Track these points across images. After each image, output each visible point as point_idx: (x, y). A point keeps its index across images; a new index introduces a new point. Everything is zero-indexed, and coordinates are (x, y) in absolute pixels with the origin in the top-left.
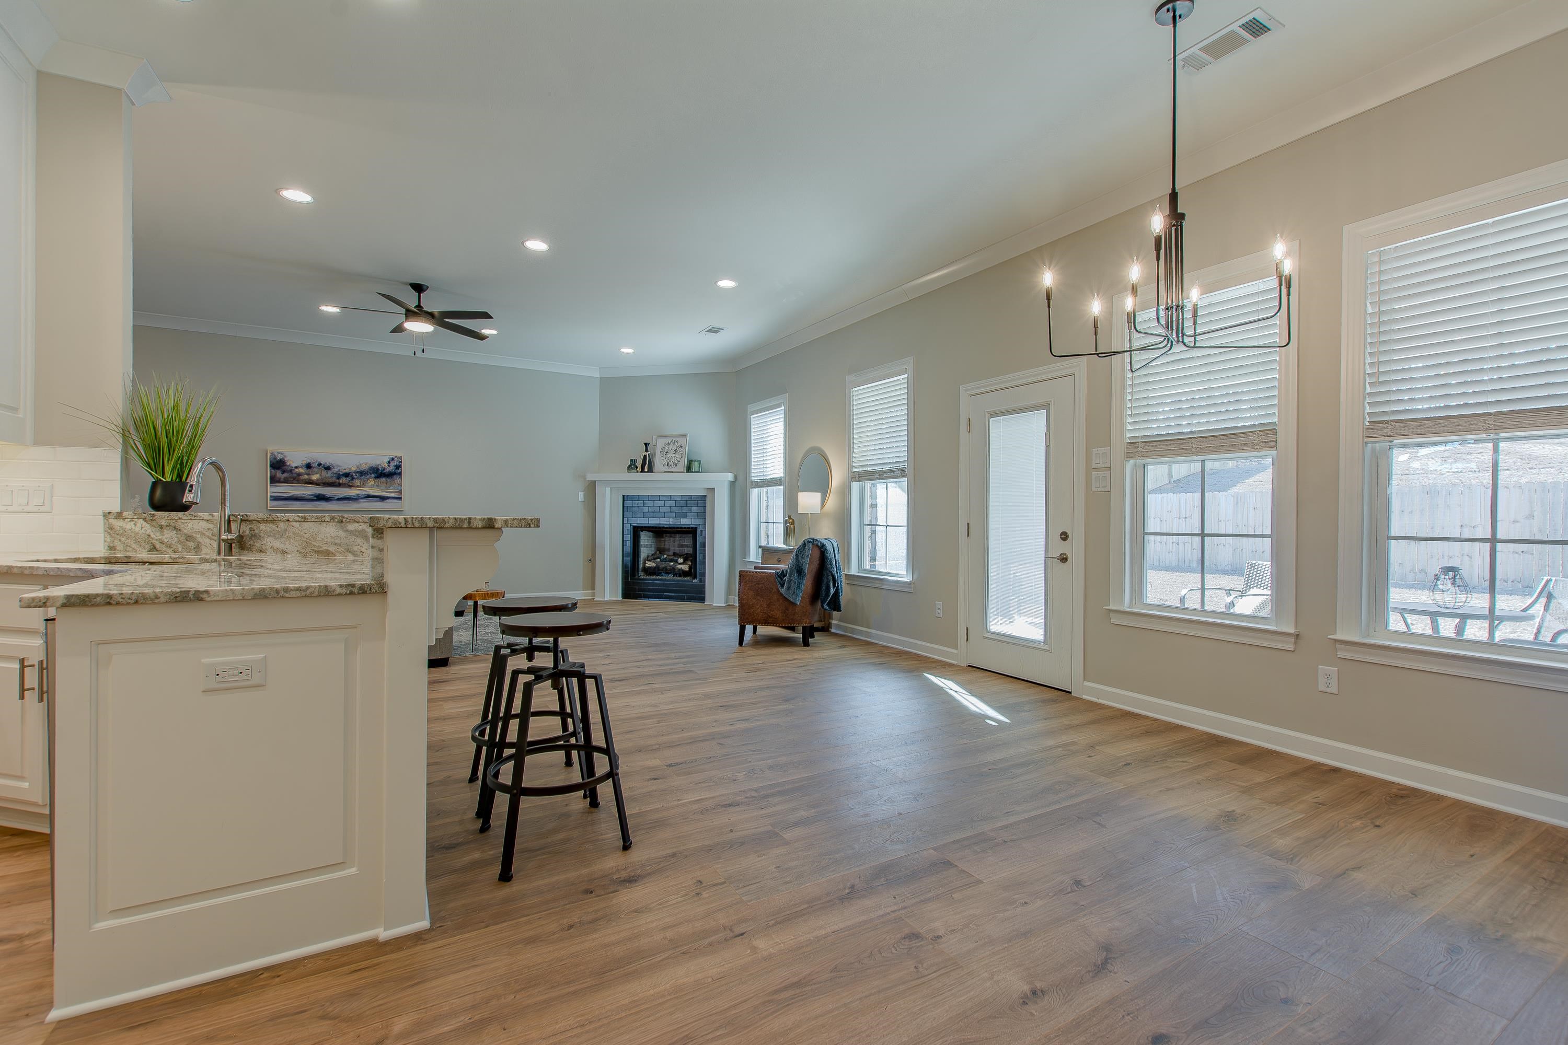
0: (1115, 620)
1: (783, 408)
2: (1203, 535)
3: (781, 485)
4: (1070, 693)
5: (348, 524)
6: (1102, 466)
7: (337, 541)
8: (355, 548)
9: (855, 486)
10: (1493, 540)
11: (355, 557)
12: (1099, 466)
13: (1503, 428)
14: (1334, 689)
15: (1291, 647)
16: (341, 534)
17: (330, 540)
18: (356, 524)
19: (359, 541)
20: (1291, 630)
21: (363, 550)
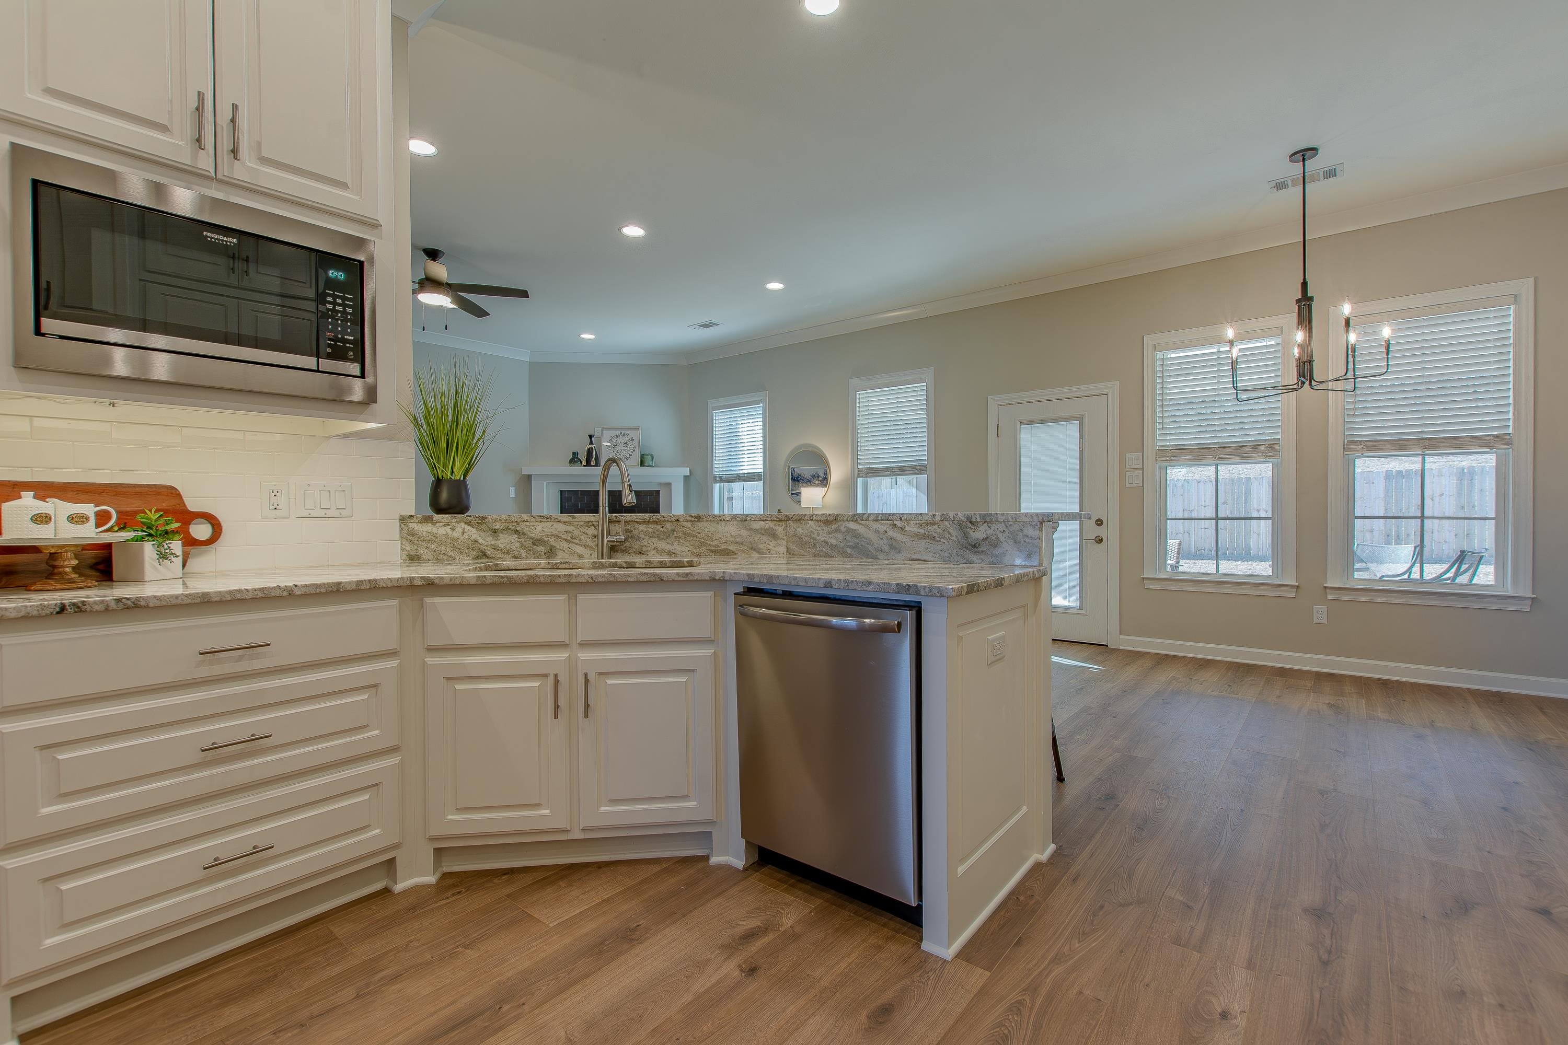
0: (1148, 585)
1: (761, 405)
2: (1217, 519)
3: (759, 479)
4: (1107, 646)
5: (752, 523)
6: (1135, 467)
7: (738, 540)
8: (761, 546)
9: (860, 480)
10: (1422, 518)
11: (760, 554)
12: (1132, 467)
13: (1429, 448)
14: (1325, 621)
15: (1293, 595)
16: (744, 532)
17: (730, 539)
18: (762, 523)
19: (765, 538)
20: (1294, 583)
21: (770, 547)
